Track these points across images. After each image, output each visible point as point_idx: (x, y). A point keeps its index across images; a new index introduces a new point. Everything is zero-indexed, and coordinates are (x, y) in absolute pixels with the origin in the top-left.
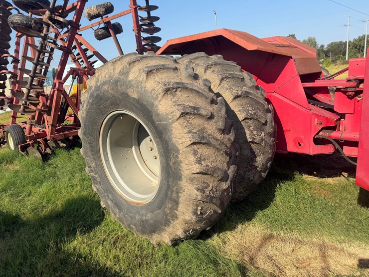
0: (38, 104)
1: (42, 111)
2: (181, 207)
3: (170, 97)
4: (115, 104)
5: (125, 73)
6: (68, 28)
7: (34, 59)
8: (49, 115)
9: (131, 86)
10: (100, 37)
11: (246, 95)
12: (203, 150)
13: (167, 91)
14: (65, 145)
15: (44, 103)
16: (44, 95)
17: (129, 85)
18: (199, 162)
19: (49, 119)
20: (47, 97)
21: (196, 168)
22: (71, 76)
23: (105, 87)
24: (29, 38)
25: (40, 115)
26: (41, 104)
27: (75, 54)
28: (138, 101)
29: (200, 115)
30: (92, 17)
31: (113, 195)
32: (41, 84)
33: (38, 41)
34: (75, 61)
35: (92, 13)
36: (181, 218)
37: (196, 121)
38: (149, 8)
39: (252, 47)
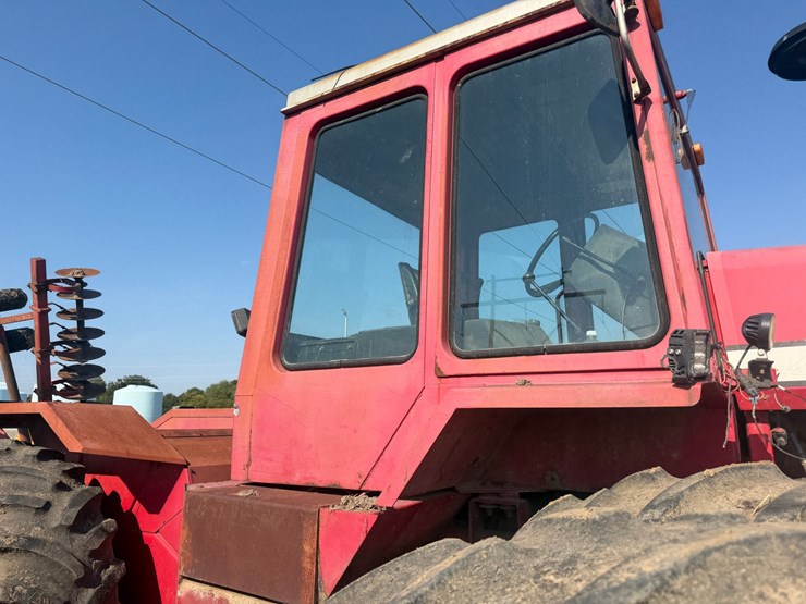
11: (25, 547)
38: (82, 314)
39: (74, 446)
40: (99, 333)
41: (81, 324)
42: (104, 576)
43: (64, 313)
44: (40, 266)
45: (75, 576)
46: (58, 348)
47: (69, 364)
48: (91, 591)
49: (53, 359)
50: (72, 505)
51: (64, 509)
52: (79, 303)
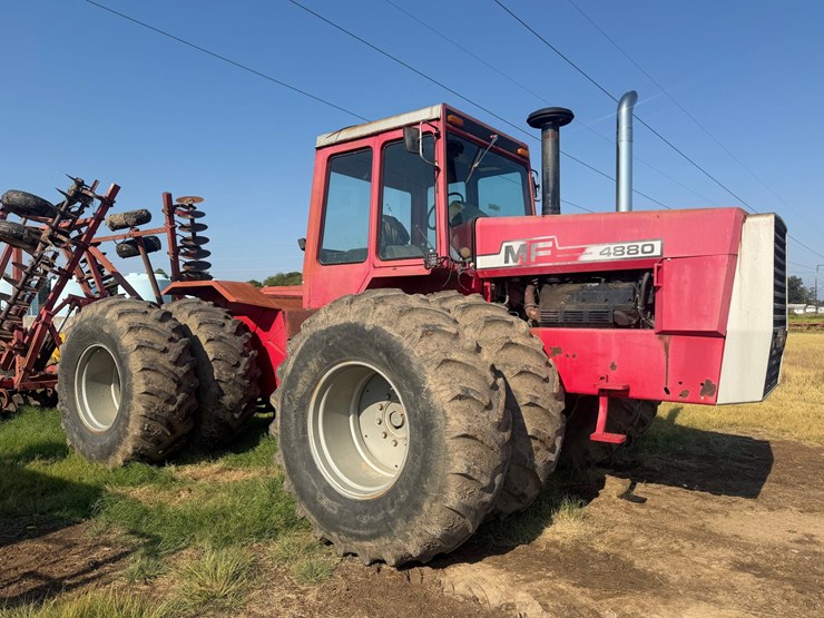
0: (11, 340)
1: (15, 349)
2: (131, 424)
3: (133, 333)
4: (93, 338)
5: (104, 313)
6: (80, 232)
7: (18, 282)
8: (24, 355)
9: (106, 323)
10: (124, 254)
11: (220, 339)
12: (152, 376)
13: (131, 329)
14: (38, 403)
15: (19, 340)
16: (21, 330)
17: (104, 322)
18: (147, 384)
19: (21, 362)
20: (25, 333)
21: (143, 389)
22: (68, 306)
23: (87, 323)
24: (14, 249)
25: (10, 355)
26: (14, 342)
27: (85, 270)
28: (109, 335)
29: (154, 349)
30: (114, 227)
31: (80, 428)
32: (21, 314)
33: (27, 259)
34: (81, 281)
35: (116, 223)
36: (131, 434)
37: (150, 354)
38: (195, 228)
39: (232, 299)
40: (206, 240)
41: (194, 234)
42: (250, 354)
43: (183, 227)
44: (169, 197)
45: (240, 351)
46: (182, 251)
47: (188, 260)
48: (246, 359)
49: (180, 257)
50: (234, 324)
51: (230, 326)
52: (192, 221)
